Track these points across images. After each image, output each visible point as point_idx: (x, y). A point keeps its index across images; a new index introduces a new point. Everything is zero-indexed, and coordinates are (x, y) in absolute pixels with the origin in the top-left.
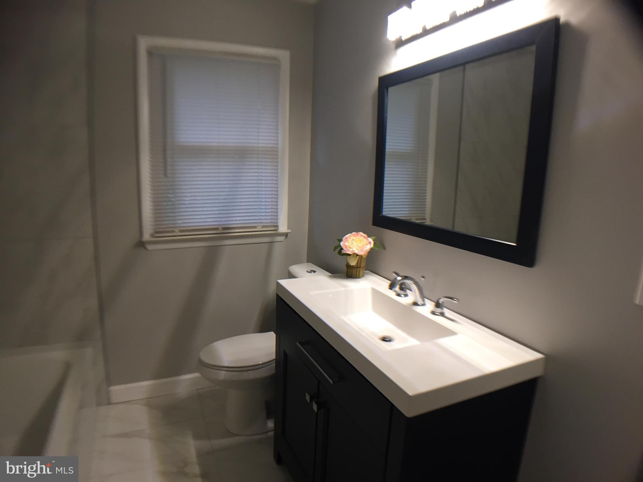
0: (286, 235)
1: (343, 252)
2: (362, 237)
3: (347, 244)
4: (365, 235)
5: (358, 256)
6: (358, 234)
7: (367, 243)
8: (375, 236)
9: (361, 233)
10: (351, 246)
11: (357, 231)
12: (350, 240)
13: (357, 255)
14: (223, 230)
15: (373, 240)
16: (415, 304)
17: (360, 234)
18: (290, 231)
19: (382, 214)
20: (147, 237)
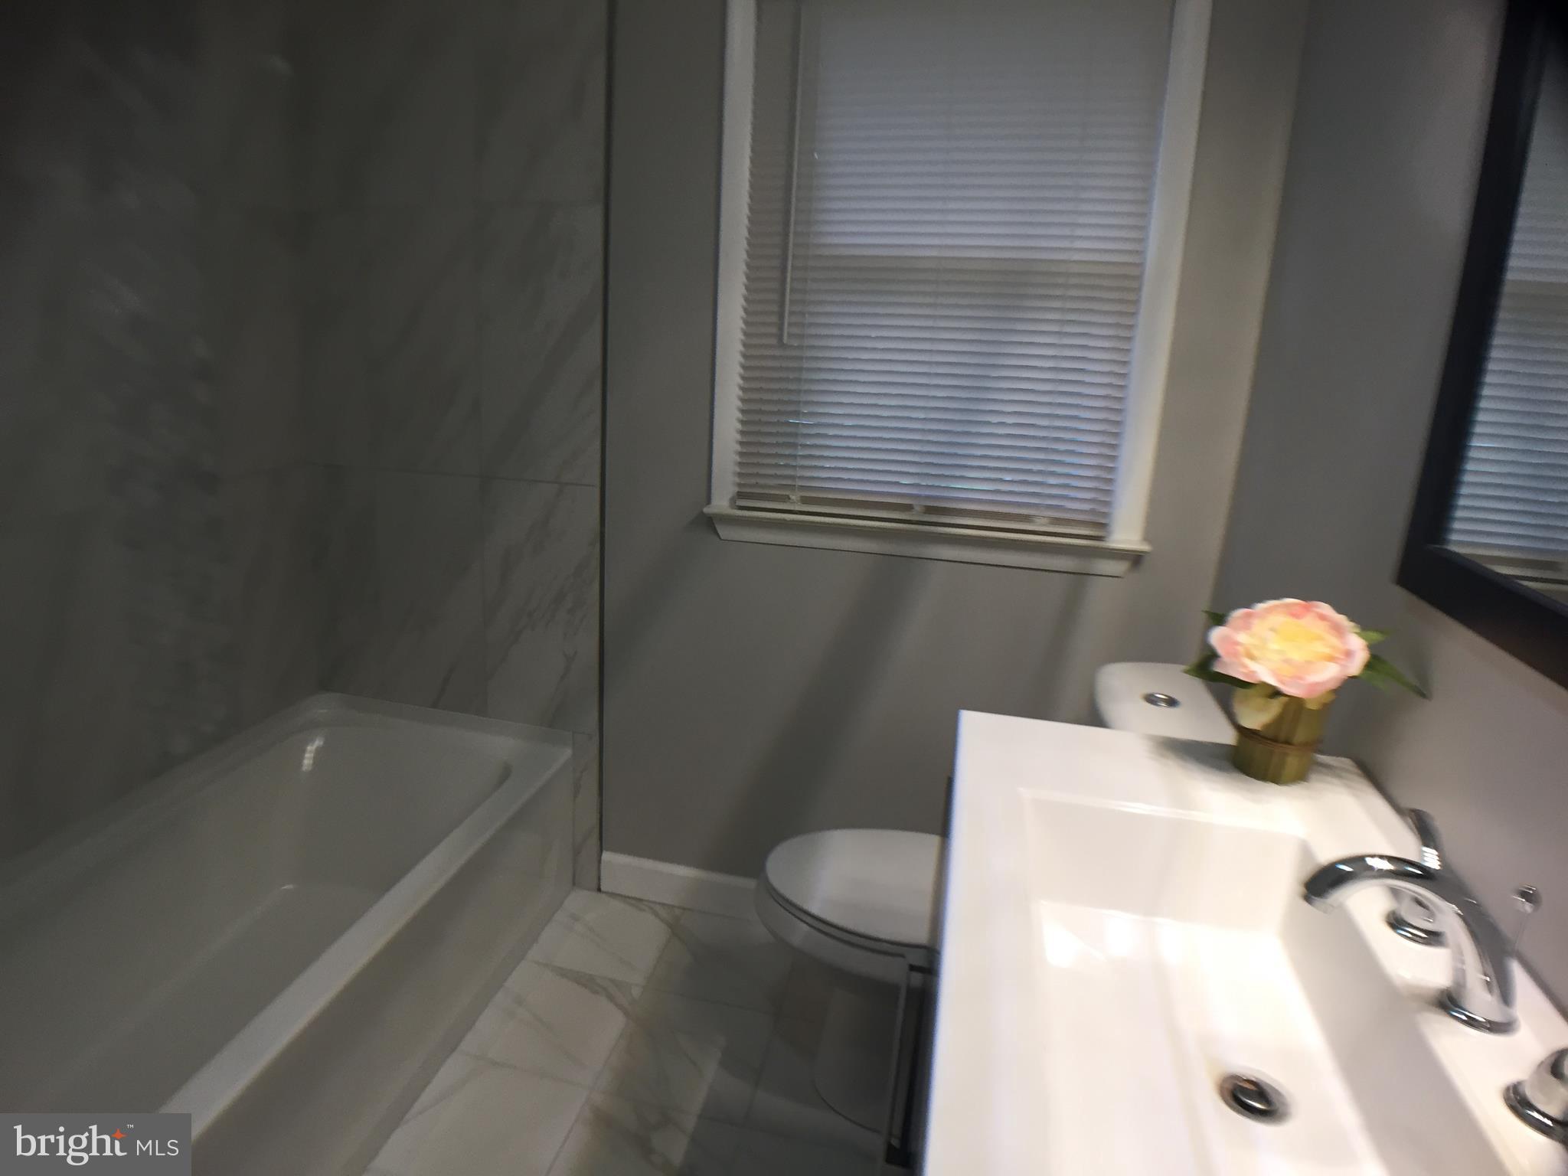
0: (1135, 559)
1: (1218, 668)
2: (1325, 623)
3: (1242, 638)
4: (1342, 619)
5: (1283, 699)
6: (1307, 609)
7: (1337, 655)
8: (1382, 632)
9: (1325, 609)
10: (1256, 653)
11: (1308, 594)
12: (1260, 627)
13: (1275, 693)
14: (925, 513)
15: (1371, 647)
16: (1448, 1002)
17: (1319, 610)
18: (1145, 547)
19: (1445, 541)
20: (721, 503)
